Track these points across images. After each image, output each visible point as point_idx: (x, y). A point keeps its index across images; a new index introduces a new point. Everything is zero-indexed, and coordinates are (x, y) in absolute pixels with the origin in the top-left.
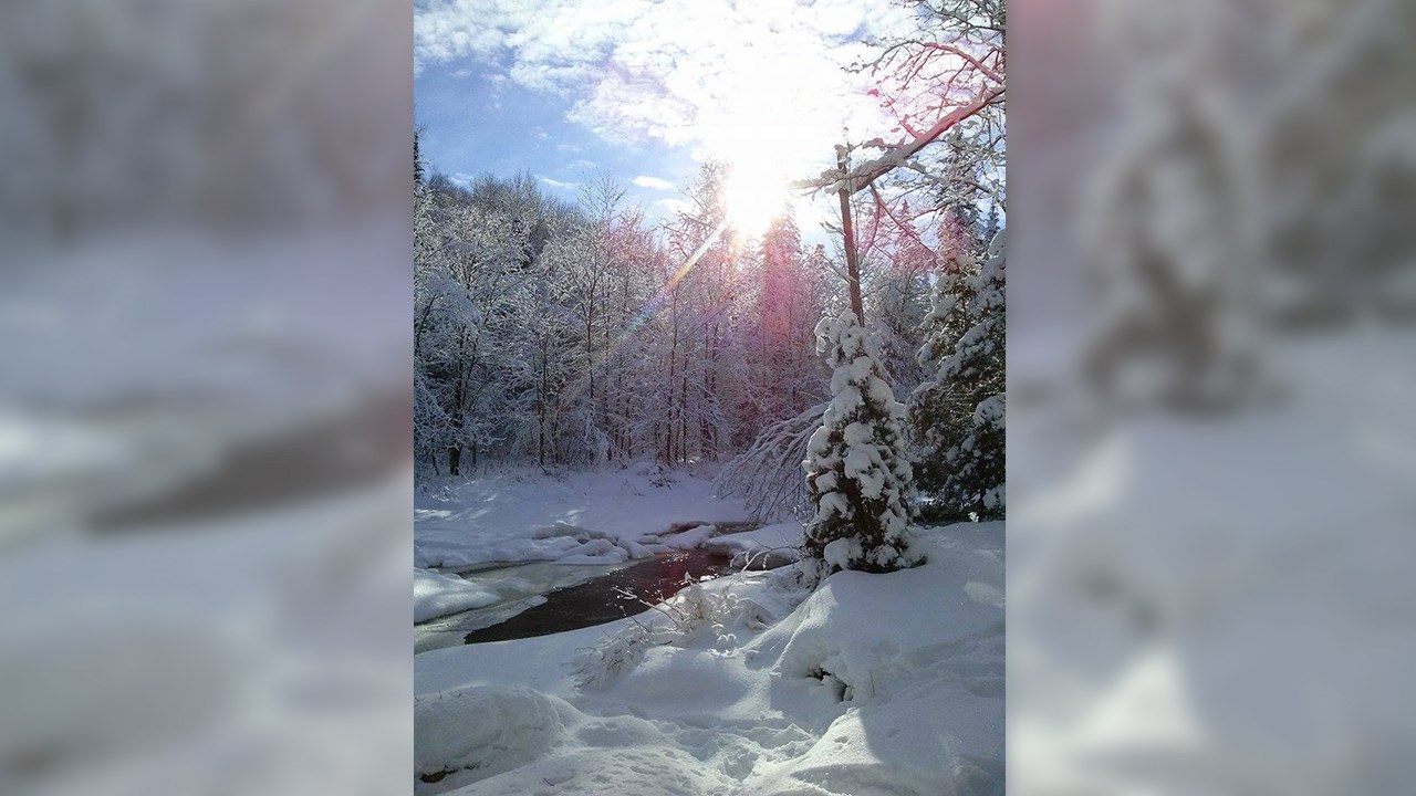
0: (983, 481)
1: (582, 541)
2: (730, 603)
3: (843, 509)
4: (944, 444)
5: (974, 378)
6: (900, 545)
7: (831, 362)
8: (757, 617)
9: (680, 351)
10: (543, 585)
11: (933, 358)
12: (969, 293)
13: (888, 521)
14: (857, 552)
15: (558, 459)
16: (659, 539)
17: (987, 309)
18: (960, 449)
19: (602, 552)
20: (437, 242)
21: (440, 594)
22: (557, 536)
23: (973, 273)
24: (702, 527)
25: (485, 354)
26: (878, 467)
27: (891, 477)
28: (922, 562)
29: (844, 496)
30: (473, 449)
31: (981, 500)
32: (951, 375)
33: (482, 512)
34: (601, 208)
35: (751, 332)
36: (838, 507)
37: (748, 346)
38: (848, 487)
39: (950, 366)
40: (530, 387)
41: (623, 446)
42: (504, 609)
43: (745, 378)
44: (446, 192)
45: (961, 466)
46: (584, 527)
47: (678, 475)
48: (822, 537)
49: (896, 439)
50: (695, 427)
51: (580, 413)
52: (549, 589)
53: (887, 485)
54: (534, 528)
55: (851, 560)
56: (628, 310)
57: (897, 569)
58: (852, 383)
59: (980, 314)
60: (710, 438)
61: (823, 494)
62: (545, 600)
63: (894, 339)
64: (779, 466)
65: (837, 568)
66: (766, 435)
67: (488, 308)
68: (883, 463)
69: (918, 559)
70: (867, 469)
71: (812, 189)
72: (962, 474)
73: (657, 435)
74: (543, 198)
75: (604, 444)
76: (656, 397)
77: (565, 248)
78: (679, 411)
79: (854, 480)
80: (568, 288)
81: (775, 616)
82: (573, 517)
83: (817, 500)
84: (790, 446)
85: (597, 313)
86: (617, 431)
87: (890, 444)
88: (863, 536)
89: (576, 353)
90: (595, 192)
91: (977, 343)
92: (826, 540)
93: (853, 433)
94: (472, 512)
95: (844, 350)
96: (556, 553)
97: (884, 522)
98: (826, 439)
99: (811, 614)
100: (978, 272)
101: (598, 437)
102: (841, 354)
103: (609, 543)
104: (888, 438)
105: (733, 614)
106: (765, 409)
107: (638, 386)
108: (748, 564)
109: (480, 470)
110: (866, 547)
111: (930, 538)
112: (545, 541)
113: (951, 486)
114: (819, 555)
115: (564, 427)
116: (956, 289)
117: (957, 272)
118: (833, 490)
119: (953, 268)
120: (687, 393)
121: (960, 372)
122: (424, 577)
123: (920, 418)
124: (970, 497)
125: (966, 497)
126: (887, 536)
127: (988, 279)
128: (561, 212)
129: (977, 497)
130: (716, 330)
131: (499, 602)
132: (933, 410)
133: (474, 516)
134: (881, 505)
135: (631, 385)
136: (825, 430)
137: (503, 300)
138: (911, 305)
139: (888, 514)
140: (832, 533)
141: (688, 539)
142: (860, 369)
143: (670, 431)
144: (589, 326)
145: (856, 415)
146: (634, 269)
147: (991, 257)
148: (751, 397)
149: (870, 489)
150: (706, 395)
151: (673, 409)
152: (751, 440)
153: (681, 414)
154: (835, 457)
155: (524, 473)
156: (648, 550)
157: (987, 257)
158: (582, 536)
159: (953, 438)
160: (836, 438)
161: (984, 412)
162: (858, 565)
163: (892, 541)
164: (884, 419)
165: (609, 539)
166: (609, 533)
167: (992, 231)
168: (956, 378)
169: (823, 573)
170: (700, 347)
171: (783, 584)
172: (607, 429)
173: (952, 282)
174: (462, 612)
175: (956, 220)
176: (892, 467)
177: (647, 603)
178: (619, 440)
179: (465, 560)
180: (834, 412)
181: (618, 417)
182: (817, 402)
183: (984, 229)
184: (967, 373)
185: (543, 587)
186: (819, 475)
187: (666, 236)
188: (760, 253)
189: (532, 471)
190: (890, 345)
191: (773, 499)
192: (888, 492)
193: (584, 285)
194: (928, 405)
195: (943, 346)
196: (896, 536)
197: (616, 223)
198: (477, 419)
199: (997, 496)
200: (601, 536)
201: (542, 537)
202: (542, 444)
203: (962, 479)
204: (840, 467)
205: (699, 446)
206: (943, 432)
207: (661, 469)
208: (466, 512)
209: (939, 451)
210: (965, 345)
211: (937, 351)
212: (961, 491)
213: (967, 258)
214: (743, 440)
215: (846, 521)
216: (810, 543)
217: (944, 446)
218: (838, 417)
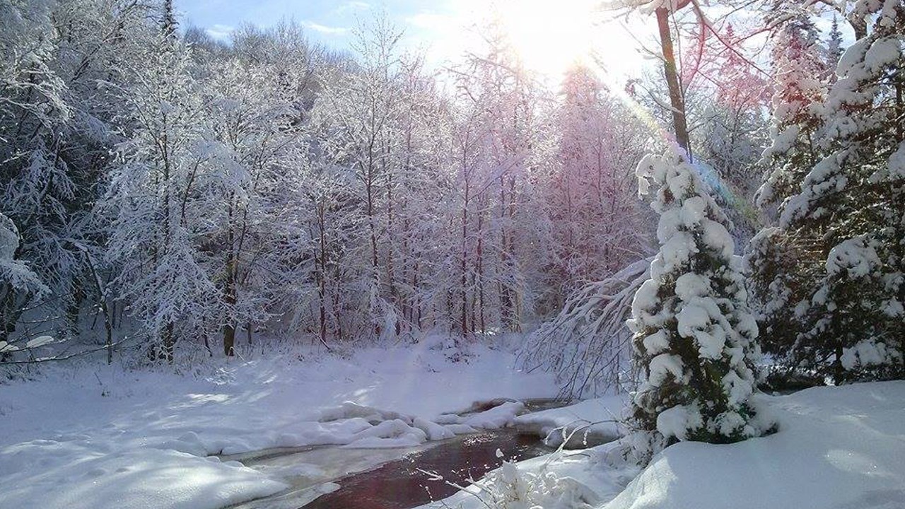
0: (839, 339)
1: (374, 423)
2: (549, 482)
3: (677, 372)
4: (791, 298)
5: (824, 220)
6: (747, 411)
7: (656, 205)
8: (581, 498)
9: (473, 209)
10: (336, 471)
11: (774, 200)
12: (814, 122)
13: (732, 384)
14: (696, 420)
15: (340, 334)
16: (460, 419)
17: (836, 139)
18: (810, 303)
19: (397, 434)
20: (198, 101)
21: (225, 482)
22: (346, 417)
23: (818, 99)
24: (507, 404)
25: (257, 222)
26: (718, 322)
27: (734, 334)
28: (773, 430)
29: (678, 358)
30: (248, 327)
31: (838, 361)
32: (796, 218)
33: (262, 395)
34: (377, 53)
35: (553, 184)
36: (671, 370)
37: (550, 200)
38: (683, 348)
39: (796, 207)
40: (307, 257)
41: (412, 316)
42: (293, 497)
43: (548, 236)
44: (204, 47)
45: (812, 323)
46: (376, 407)
47: (477, 348)
48: (654, 406)
49: (738, 290)
50: (493, 295)
51: (364, 283)
52: (341, 475)
53: (728, 343)
54: (320, 410)
55: (690, 430)
56: (411, 165)
57: (745, 438)
58: (683, 228)
59: (828, 145)
60: (510, 305)
61: (654, 356)
62: (338, 487)
63: (723, 184)
64: (594, 333)
65: (673, 440)
66: (578, 298)
67: (257, 171)
68: (723, 319)
69: (768, 427)
70: (704, 325)
71: (624, 10)
72: (814, 332)
73: (450, 305)
74: (311, 47)
75: (391, 317)
76: (448, 261)
77: (339, 101)
78: (474, 276)
79: (690, 340)
80: (343, 145)
81: (601, 496)
82: (361, 397)
83: (647, 364)
84: (606, 310)
85: (377, 171)
86: (405, 302)
87: (731, 296)
88: (703, 402)
89: (354, 217)
90: (369, 37)
91: (827, 179)
92: (658, 409)
93: (687, 286)
94: (251, 395)
95: (673, 190)
96: (346, 436)
97: (727, 386)
98: (655, 294)
99: (647, 489)
100: (825, 96)
101: (384, 309)
102: (668, 196)
103: (404, 423)
104: (728, 289)
105: (552, 494)
106: (573, 271)
107: (426, 251)
108: (566, 441)
109: (257, 350)
110: (707, 414)
111: (780, 405)
112: (332, 424)
113: (801, 347)
114: (651, 426)
115: (346, 300)
116: (799, 118)
117: (799, 98)
118: (665, 351)
119: (794, 93)
120: (483, 256)
121: (808, 214)
122: (206, 465)
123: (761, 269)
124: (825, 359)
125: (819, 358)
126: (732, 401)
127: (837, 105)
128: (332, 61)
129: (832, 358)
130: (513, 183)
131: (287, 490)
132: (777, 259)
133: (253, 399)
134: (723, 366)
135: (418, 250)
136: (652, 282)
137: (273, 161)
138: (742, 143)
139: (732, 376)
140: (665, 400)
141: (492, 418)
142: (692, 212)
143: (465, 299)
144: (369, 186)
145: (689, 265)
146: (416, 118)
147: (840, 78)
148: (557, 259)
149: (710, 348)
150: (504, 257)
151: (468, 275)
152: (557, 306)
153: (477, 280)
154: (665, 314)
155: (304, 350)
156: (446, 431)
157: (833, 80)
158: (374, 418)
159: (800, 291)
160: (666, 292)
161: (838, 258)
162: (696, 436)
163: (738, 407)
164: (722, 268)
165: (405, 420)
166: (402, 413)
167: (835, 53)
168: (802, 221)
169: (657, 446)
170: (494, 203)
171: (608, 462)
172: (393, 300)
173: (794, 110)
174: (248, 501)
175: (791, 43)
176: (734, 323)
177: (455, 485)
178: (408, 312)
179: (249, 447)
180: (662, 263)
181: (406, 286)
182: (635, 258)
183: (825, 52)
184: (817, 214)
185: (334, 473)
186: (648, 334)
187: (450, 82)
188: (561, 93)
189: (315, 348)
190: (718, 191)
191: (588, 371)
192: (730, 351)
193: (362, 141)
194: (770, 254)
195: (786, 185)
196: (741, 401)
197: (393, 69)
198: (251, 294)
199: (857, 355)
200: (394, 416)
201: (330, 419)
202: (323, 319)
203: (814, 337)
204: (672, 325)
205: (498, 315)
206: (790, 284)
207: (457, 342)
208: (244, 395)
209: (785, 306)
210: (813, 182)
211: (779, 191)
212: (812, 353)
213: (811, 82)
214: (549, 306)
215: (681, 386)
216: (639, 413)
217: (791, 301)
218: (668, 268)
